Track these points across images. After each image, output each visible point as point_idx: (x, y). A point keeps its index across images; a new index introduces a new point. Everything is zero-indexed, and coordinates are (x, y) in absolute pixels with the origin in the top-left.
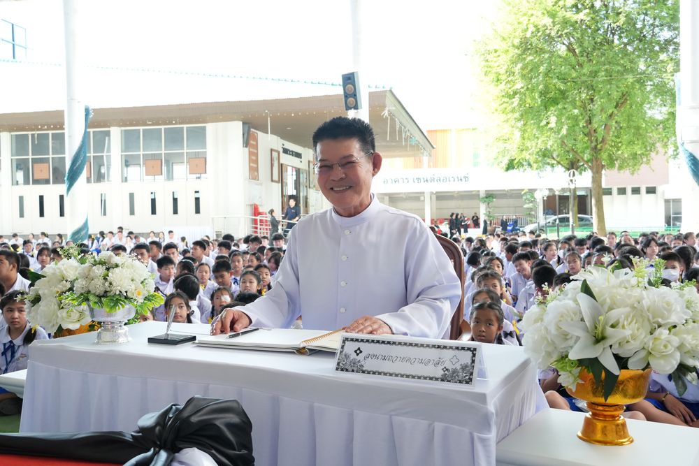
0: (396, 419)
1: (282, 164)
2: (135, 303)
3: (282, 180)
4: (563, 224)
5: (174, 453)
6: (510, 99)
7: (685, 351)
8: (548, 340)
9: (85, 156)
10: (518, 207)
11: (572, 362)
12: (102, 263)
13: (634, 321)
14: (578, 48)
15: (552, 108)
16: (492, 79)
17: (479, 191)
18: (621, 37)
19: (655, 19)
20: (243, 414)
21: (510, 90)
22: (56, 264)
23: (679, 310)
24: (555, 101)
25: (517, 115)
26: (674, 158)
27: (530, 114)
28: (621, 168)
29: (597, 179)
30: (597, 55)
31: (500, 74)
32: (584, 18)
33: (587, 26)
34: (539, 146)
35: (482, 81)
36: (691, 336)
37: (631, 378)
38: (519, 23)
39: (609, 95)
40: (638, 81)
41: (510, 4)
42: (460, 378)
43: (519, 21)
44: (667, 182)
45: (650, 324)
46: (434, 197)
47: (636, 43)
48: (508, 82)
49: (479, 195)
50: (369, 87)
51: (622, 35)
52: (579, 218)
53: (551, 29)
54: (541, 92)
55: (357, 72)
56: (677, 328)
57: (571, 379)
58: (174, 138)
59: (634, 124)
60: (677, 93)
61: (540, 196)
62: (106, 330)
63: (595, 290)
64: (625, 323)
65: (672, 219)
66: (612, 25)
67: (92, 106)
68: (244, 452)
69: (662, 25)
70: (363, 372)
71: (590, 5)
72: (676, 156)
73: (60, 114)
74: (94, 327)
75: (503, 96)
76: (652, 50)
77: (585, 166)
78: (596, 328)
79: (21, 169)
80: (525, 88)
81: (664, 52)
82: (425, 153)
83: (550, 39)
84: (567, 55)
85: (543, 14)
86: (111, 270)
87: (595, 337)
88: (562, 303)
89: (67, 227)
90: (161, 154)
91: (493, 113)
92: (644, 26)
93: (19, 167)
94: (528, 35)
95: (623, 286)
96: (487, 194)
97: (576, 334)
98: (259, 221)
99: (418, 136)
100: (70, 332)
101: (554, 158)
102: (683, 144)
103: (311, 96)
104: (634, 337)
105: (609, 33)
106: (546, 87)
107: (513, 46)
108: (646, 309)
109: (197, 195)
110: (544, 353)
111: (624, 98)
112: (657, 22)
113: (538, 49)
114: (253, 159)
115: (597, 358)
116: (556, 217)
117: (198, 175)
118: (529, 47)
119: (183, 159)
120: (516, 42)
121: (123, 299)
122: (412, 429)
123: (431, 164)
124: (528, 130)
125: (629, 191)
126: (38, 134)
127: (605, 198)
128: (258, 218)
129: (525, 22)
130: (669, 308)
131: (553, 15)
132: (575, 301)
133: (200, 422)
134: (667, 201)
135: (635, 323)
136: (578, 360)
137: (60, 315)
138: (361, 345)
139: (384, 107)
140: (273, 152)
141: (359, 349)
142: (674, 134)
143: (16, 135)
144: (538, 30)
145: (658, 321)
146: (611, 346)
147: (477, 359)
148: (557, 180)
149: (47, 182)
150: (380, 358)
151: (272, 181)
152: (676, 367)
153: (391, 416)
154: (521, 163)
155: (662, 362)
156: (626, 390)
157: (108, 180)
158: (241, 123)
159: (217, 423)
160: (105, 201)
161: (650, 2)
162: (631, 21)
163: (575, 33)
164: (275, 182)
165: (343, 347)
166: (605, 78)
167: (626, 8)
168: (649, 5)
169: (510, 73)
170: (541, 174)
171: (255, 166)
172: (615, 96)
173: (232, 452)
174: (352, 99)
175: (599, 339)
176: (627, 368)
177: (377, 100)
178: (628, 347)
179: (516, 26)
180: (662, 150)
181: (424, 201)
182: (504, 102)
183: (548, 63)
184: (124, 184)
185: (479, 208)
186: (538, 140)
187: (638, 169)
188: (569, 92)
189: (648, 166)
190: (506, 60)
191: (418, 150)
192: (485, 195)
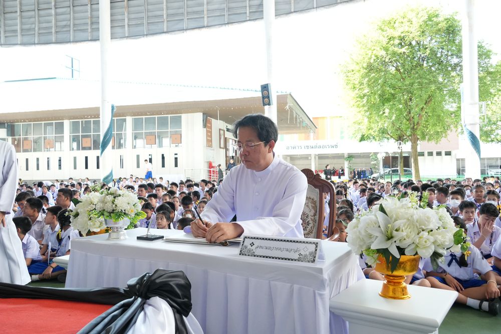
0: (272, 283)
1: (226, 138)
2: (130, 217)
3: (226, 147)
4: (395, 174)
5: (146, 299)
6: (361, 99)
7: (437, 245)
8: (360, 238)
9: (111, 134)
10: (367, 163)
11: (373, 251)
12: (111, 194)
13: (409, 228)
14: (402, 68)
15: (386, 104)
16: (350, 87)
17: (344, 154)
18: (428, 62)
19: (448, 52)
20: (186, 278)
21: (361, 94)
22: (88, 195)
23: (434, 221)
24: (388, 100)
25: (366, 108)
26: (461, 134)
27: (373, 108)
28: (429, 140)
29: (414, 147)
30: (414, 73)
31: (355, 84)
32: (405, 51)
33: (407, 56)
34: (379, 127)
35: (345, 88)
36: (441, 236)
37: (409, 260)
39: (421, 96)
40: (438, 88)
41: (361, 43)
42: (308, 260)
43: (367, 53)
44: (458, 148)
45: (418, 229)
46: (317, 157)
47: (437, 65)
48: (360, 89)
49: (344, 156)
50: (277, 92)
53: (385, 58)
54: (380, 95)
55: (270, 84)
56: (433, 231)
57: (373, 261)
58: (163, 123)
59: (436, 114)
60: (461, 95)
61: (381, 157)
62: (114, 232)
63: (387, 210)
64: (403, 229)
65: (461, 171)
66: (423, 55)
67: (116, 104)
68: (186, 300)
69: (452, 55)
70: (255, 256)
71: (408, 43)
73: (97, 109)
74: (108, 231)
75: (357, 97)
76: (447, 70)
77: (408, 139)
78: (387, 231)
79: (75, 141)
80: (370, 93)
81: (454, 71)
82: (311, 131)
83: (385, 64)
84: (395, 73)
85: (381, 48)
86: (116, 198)
87: (387, 236)
88: (368, 217)
89: (101, 175)
90: (155, 132)
91: (352, 107)
92: (442, 55)
93: (74, 140)
94: (372, 61)
95: (404, 207)
96: (349, 156)
97: (376, 235)
98: (212, 171)
99: (307, 121)
100: (95, 233)
101: (388, 134)
102: (466, 125)
103: (243, 97)
104: (408, 237)
105: (421, 60)
106: (383, 92)
107: (363, 68)
108: (415, 221)
109: (176, 156)
110: (358, 246)
111: (430, 98)
112: (450, 53)
113: (378, 70)
114: (209, 134)
115: (387, 248)
116: (390, 169)
117: (177, 145)
118: (373, 68)
119: (168, 135)
120: (365, 65)
121: (123, 214)
122: (282, 289)
123: (315, 138)
124: (373, 117)
125: (435, 154)
126: (85, 121)
127: (420, 158)
128: (212, 169)
129: (370, 54)
130: (428, 219)
131: (386, 49)
132: (376, 216)
133: (161, 282)
134: (458, 160)
136: (377, 250)
137: (89, 224)
138: (254, 241)
139: (286, 104)
140: (221, 131)
141: (253, 243)
143: (73, 122)
144: (378, 58)
145: (422, 228)
146: (395, 242)
147: (318, 249)
148: (391, 147)
149: (90, 148)
150: (264, 248)
151: (220, 148)
152: (432, 253)
153: (270, 281)
154: (369, 137)
155: (424, 251)
156: (405, 267)
157: (125, 148)
158: (202, 114)
159: (171, 283)
160: (123, 159)
161: (445, 41)
162: (433, 53)
163: (400, 60)
164: (222, 148)
165: (243, 242)
166: (418, 87)
167: (431, 45)
168: (444, 43)
169: (362, 84)
170: (381, 144)
171: (210, 139)
172: (425, 97)
173: (179, 300)
174: (266, 98)
175: (390, 238)
176: (405, 255)
177: (282, 100)
178: (405, 242)
179: (365, 56)
180: (454, 129)
181: (311, 159)
182: (358, 101)
183: (384, 78)
184: (134, 149)
185: (344, 164)
186: (378, 123)
187: (440, 141)
188: (397, 94)
189: (446, 139)
190: (358, 76)
191: (307, 129)
192: (347, 156)
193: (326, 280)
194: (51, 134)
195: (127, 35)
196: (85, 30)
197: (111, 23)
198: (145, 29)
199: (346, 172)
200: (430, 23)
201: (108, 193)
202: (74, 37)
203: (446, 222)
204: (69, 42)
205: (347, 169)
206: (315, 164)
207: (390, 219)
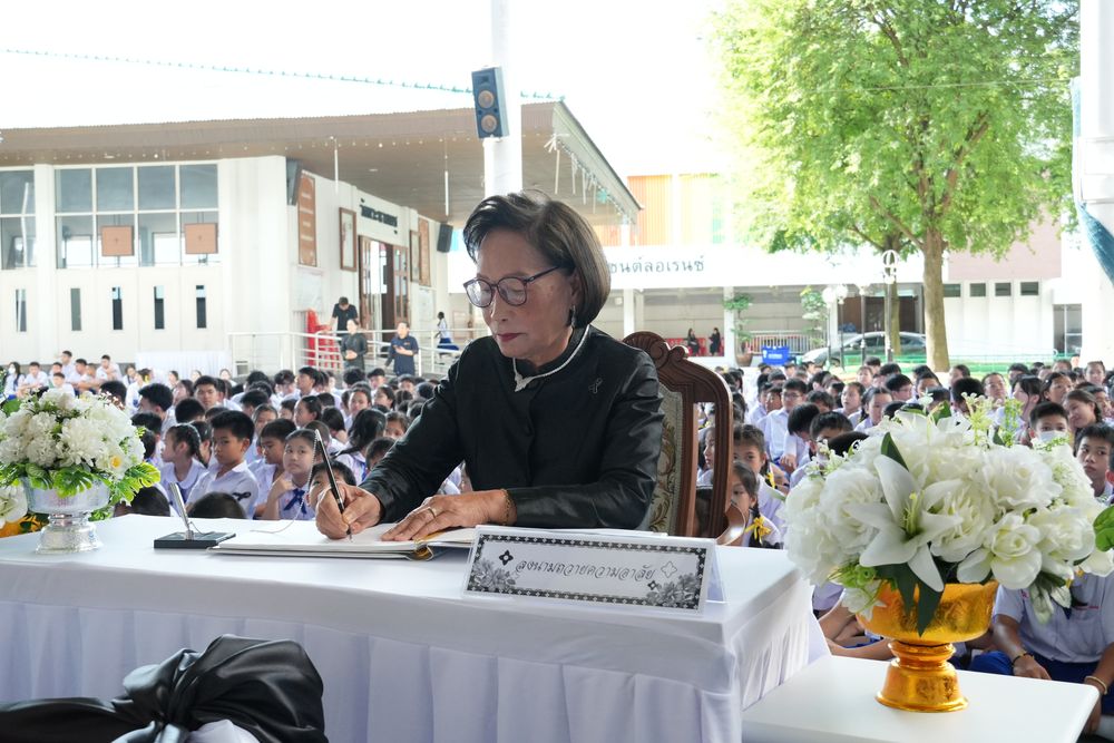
0: (571, 671)
1: (360, 237)
2: (110, 480)
3: (359, 267)
4: (873, 349)
5: (192, 729)
6: (778, 120)
7: (1050, 551)
8: (826, 536)
10: (794, 317)
11: (866, 571)
12: (49, 409)
13: (968, 502)
14: (900, 30)
15: (852, 138)
16: (745, 84)
17: (722, 289)
18: (977, 11)
20: (307, 665)
21: (778, 105)
23: (1040, 482)
24: (858, 126)
25: (790, 150)
26: (1071, 231)
27: (814, 150)
28: (976, 247)
29: (933, 268)
30: (935, 44)
31: (759, 75)
34: (829, 208)
35: (727, 87)
36: (1060, 525)
37: (964, 598)
39: (956, 116)
40: (1007, 93)
42: (678, 600)
44: (1058, 274)
45: (995, 506)
46: (641, 299)
47: (1004, 20)
48: (775, 90)
49: (722, 296)
50: (522, 95)
51: (980, 7)
52: (902, 338)
54: (834, 109)
55: (500, 69)
56: (1038, 513)
57: (864, 600)
58: (157, 186)
59: (999, 169)
60: (1074, 114)
61: (833, 297)
62: (56, 529)
63: (904, 451)
64: (953, 505)
65: (1067, 340)
68: (310, 728)
70: (515, 592)
72: (1073, 227)
74: (29, 527)
75: (766, 115)
76: (1032, 37)
77: (913, 243)
78: (906, 513)
80: (806, 100)
81: (1053, 39)
82: (625, 218)
83: (850, 12)
84: (880, 42)
86: (66, 421)
87: (905, 529)
88: (849, 473)
90: (133, 215)
91: (748, 145)
94: (811, 4)
95: (952, 443)
96: (736, 294)
97: (874, 524)
98: (317, 342)
99: (611, 187)
101: (857, 230)
102: (1084, 205)
104: (966, 528)
105: (957, 4)
106: (843, 99)
107: (785, 24)
108: (987, 483)
109: (200, 294)
110: (820, 558)
111: (982, 122)
113: (828, 31)
114: (307, 225)
115: (906, 564)
116: (860, 336)
117: (202, 257)
118: (813, 26)
119: (175, 226)
120: (790, 17)
121: (88, 472)
122: (598, 688)
123: (636, 238)
124: (811, 178)
125: (991, 289)
127: (948, 302)
128: (316, 336)
130: (1023, 478)
132: (872, 469)
133: (234, 677)
134: (1058, 309)
135: (970, 506)
136: (876, 568)
138: (511, 547)
139: (549, 132)
140: (344, 215)
141: (507, 553)
142: (1070, 188)
145: (1007, 502)
146: (930, 544)
147: (707, 567)
150: (543, 567)
151: (342, 267)
152: (1035, 576)
153: (561, 666)
154: (798, 239)
155: (1012, 569)
156: (956, 619)
158: (282, 160)
159: (265, 679)
160: (24, 303)
164: (348, 269)
165: (479, 550)
166: (948, 86)
169: (779, 74)
170: (836, 258)
171: (310, 239)
172: (967, 118)
173: (289, 729)
174: (490, 117)
175: (911, 533)
176: (956, 581)
177: (538, 118)
178: (957, 545)
180: (1048, 217)
181: (622, 305)
182: (767, 127)
183: (847, 57)
184: (61, 271)
185: (722, 319)
186: (827, 196)
187: (1007, 250)
188: (883, 108)
189: (1024, 245)
190: (771, 49)
191: (612, 212)
192: (733, 297)
193: (732, 657)
199: (729, 343)
201: (37, 405)
203: (1074, 487)
205: (732, 334)
206: (635, 321)
207: (913, 479)
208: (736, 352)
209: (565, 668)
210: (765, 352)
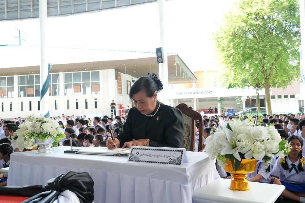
2: (53, 137)
4: (254, 111)
6: (229, 58)
7: (267, 151)
9: (48, 85)
10: (235, 104)
11: (223, 156)
12: (40, 121)
14: (257, 35)
15: (246, 61)
16: (220, 49)
17: (217, 98)
18: (276, 31)
19: (290, 23)
20: (90, 178)
21: (228, 54)
23: (265, 134)
24: (248, 58)
25: (232, 64)
26: (302, 82)
27: (237, 64)
28: (278, 87)
29: (267, 92)
30: (266, 39)
31: (224, 47)
32: (260, 23)
33: (261, 26)
34: (242, 78)
35: (216, 50)
36: (270, 145)
37: (248, 163)
38: (232, 26)
39: (272, 55)
40: (284, 49)
41: (228, 18)
42: (176, 163)
44: (299, 93)
45: (253, 140)
46: (198, 100)
47: (283, 33)
48: (228, 50)
49: (217, 99)
50: (168, 54)
52: (261, 108)
53: (245, 28)
54: (242, 55)
55: (162, 47)
57: (222, 163)
58: (86, 77)
59: (283, 68)
60: (300, 54)
61: (244, 99)
62: (41, 148)
63: (232, 127)
64: (243, 140)
65: (302, 109)
66: (272, 26)
67: (52, 64)
68: (89, 192)
69: (293, 25)
70: (139, 161)
71: (262, 18)
73: (38, 67)
75: (226, 57)
76: (290, 36)
77: (263, 86)
78: (232, 142)
79: (22, 90)
80: (235, 53)
81: (295, 37)
82: (193, 81)
83: (245, 32)
84: (253, 39)
85: (242, 21)
86: (43, 124)
87: (232, 146)
88: (219, 133)
90: (81, 83)
91: (222, 64)
92: (286, 26)
94: (236, 30)
95: (244, 125)
97: (225, 145)
99: (190, 74)
100: (29, 150)
101: (249, 83)
102: (303, 76)
104: (246, 145)
105: (271, 29)
106: (244, 53)
107: (230, 35)
108: (252, 134)
109: (96, 101)
110: (212, 153)
111: (278, 57)
112: (292, 24)
113: (240, 37)
114: (120, 84)
115: (232, 154)
116: (250, 108)
117: (96, 92)
118: (236, 36)
119: (90, 85)
120: (231, 33)
121: (48, 135)
122: (158, 184)
123: (196, 86)
124: (237, 71)
125: (283, 97)
126: (29, 76)
127: (272, 100)
128: (122, 110)
129: (234, 25)
130: (261, 133)
131: (246, 22)
132: (224, 132)
133: (72, 180)
134: (300, 101)
135: (247, 140)
136: (225, 155)
137: (25, 144)
138: (139, 151)
139: (174, 62)
140: (128, 82)
143: (20, 76)
144: (240, 29)
145: (257, 139)
146: (238, 149)
147: (183, 155)
148: (251, 92)
149: (33, 96)
150: (146, 155)
152: (263, 157)
154: (235, 85)
155: (258, 155)
156: (246, 168)
157: (59, 95)
158: (114, 70)
159: (79, 181)
160: (57, 103)
161: (288, 16)
162: (280, 24)
163: (256, 30)
165: (132, 152)
166: (269, 48)
167: (278, 19)
168: (287, 17)
169: (228, 47)
170: (244, 90)
171: (120, 88)
172: (275, 55)
173: (84, 193)
174: (160, 58)
175: (234, 147)
177: (172, 59)
178: (244, 149)
179: (231, 27)
180: (296, 79)
181: (193, 102)
182: (226, 59)
183: (245, 42)
184: (65, 96)
185: (217, 105)
186: (241, 75)
187: (286, 87)
188: (254, 54)
189: (290, 86)
190: (226, 41)
191: (190, 80)
192: (220, 99)
193: (189, 176)
194: (4, 86)
195: (59, 14)
196: (28, 10)
197: (47, 5)
198: (72, 9)
199: (219, 110)
200: (277, 3)
201: (37, 120)
202: (21, 15)
203: (274, 135)
204: (17, 19)
205: (220, 108)
206: (197, 105)
207: (234, 134)
208: (221, 112)
209: (150, 179)
210: (228, 112)
